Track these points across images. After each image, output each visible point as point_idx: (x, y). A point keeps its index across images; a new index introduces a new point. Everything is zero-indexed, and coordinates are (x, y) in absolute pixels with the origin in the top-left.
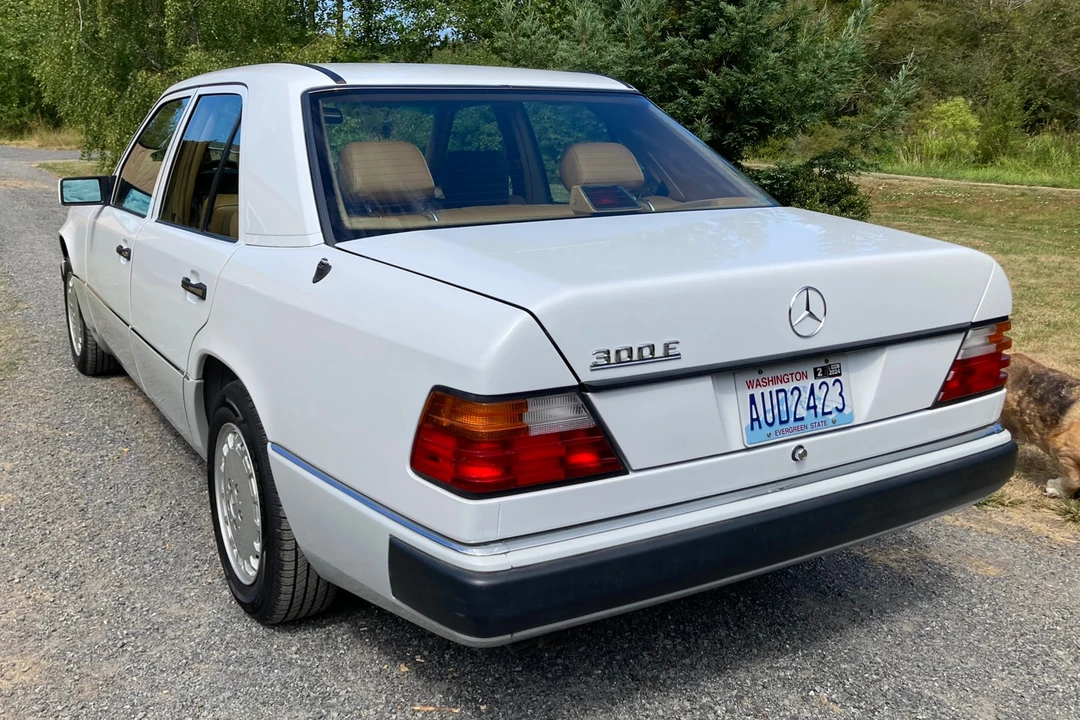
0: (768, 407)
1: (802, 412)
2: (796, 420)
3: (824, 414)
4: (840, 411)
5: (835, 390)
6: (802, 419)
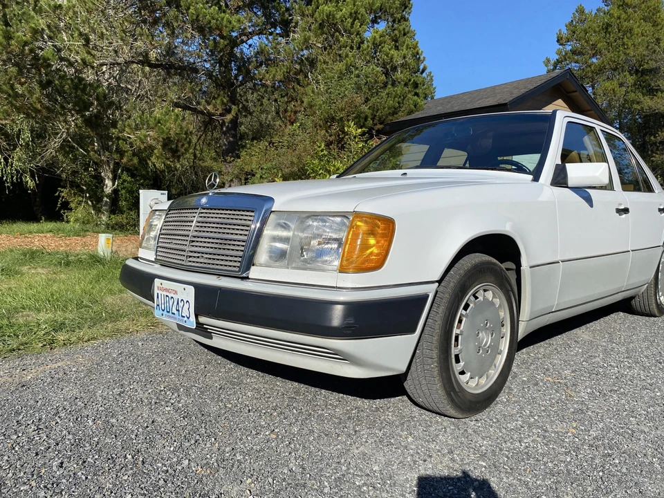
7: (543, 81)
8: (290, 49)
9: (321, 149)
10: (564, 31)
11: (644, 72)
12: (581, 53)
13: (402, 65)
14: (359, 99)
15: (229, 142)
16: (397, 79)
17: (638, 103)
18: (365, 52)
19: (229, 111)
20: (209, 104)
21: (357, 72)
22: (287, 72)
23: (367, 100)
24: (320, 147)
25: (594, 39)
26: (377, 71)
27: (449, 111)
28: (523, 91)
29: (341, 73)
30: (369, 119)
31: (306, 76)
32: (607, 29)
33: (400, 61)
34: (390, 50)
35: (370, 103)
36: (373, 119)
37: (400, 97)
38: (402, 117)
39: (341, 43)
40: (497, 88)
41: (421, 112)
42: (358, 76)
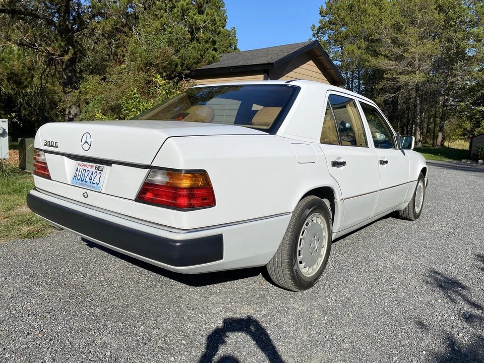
0: (80, 174)
1: (88, 180)
2: (85, 181)
3: (93, 183)
4: (97, 184)
5: (99, 176)
6: (87, 182)
7: (299, 48)
8: (117, 7)
9: (133, 93)
10: (325, 7)
11: (373, 41)
12: (334, 24)
13: (204, 27)
14: (171, 51)
15: (68, 77)
16: (200, 37)
17: (368, 61)
18: (176, 15)
19: (67, 52)
20: (49, 45)
21: (170, 30)
22: (115, 25)
23: (177, 51)
24: (133, 91)
25: (343, 14)
26: (185, 31)
27: (236, 65)
28: (286, 54)
29: (157, 29)
30: (179, 66)
31: (131, 29)
32: (351, 8)
33: (202, 25)
34: (194, 15)
35: (179, 54)
36: (182, 66)
37: (202, 51)
38: (204, 66)
39: (157, 7)
40: (270, 49)
41: (217, 63)
42: (171, 33)
